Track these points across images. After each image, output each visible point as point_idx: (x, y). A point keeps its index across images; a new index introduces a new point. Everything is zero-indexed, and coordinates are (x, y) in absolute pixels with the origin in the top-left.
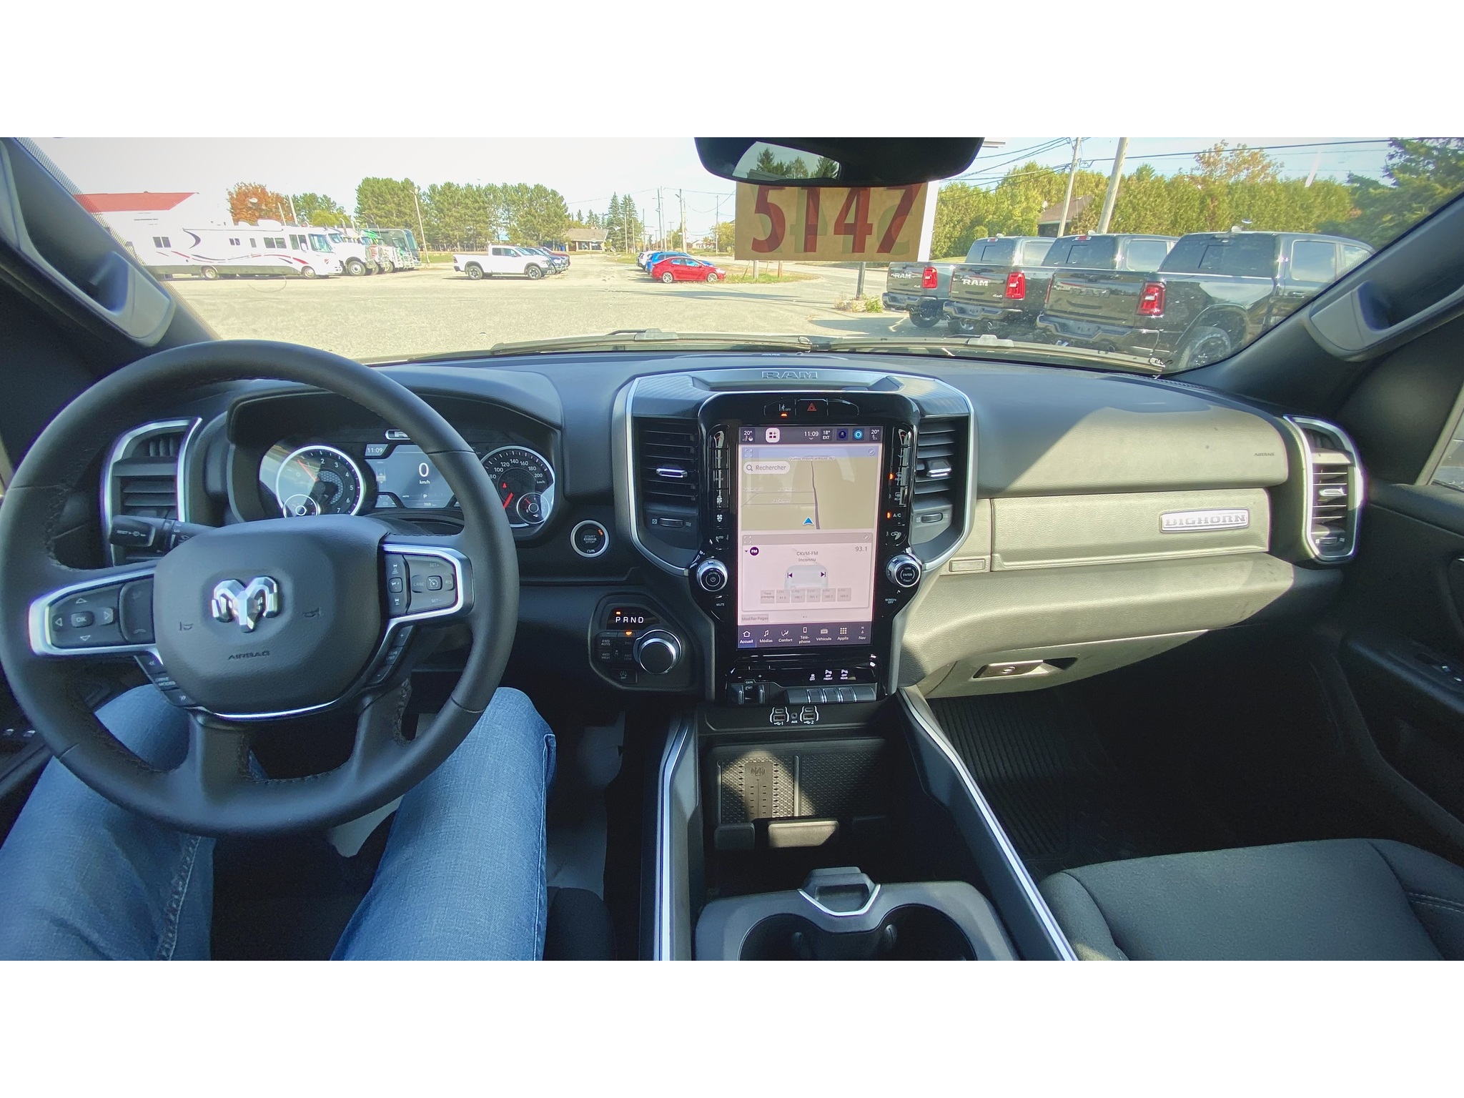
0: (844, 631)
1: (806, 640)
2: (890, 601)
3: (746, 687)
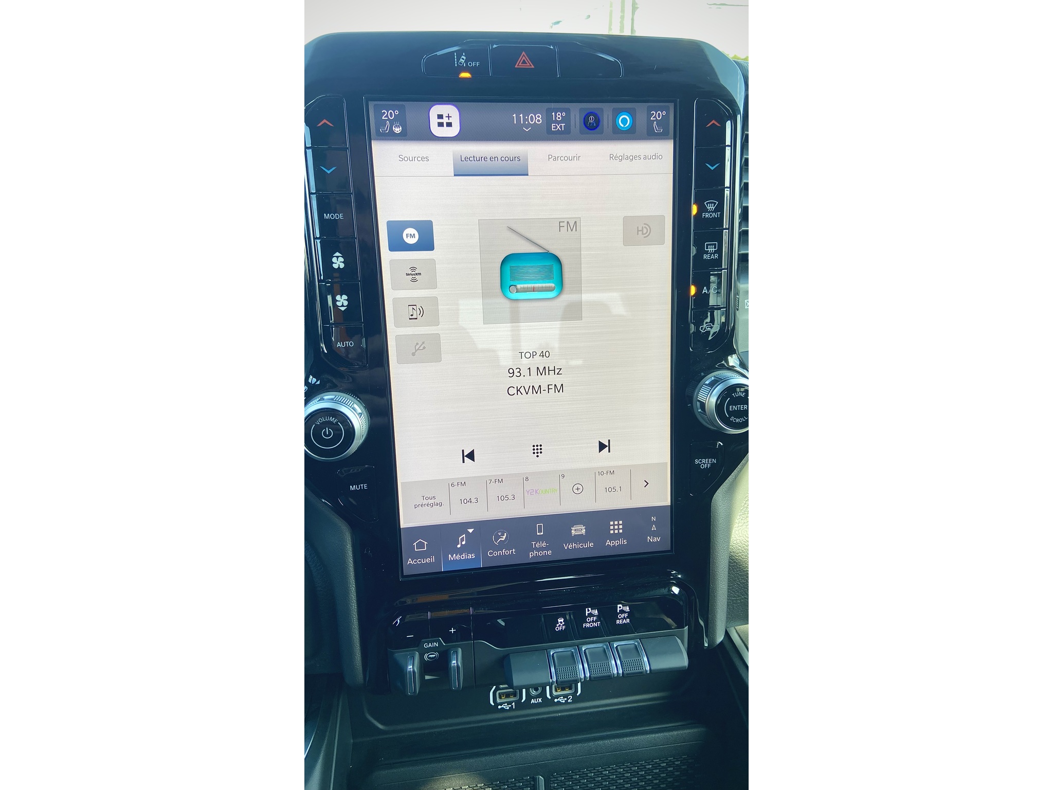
0: (616, 527)
1: (542, 549)
2: (705, 463)
3: (426, 655)
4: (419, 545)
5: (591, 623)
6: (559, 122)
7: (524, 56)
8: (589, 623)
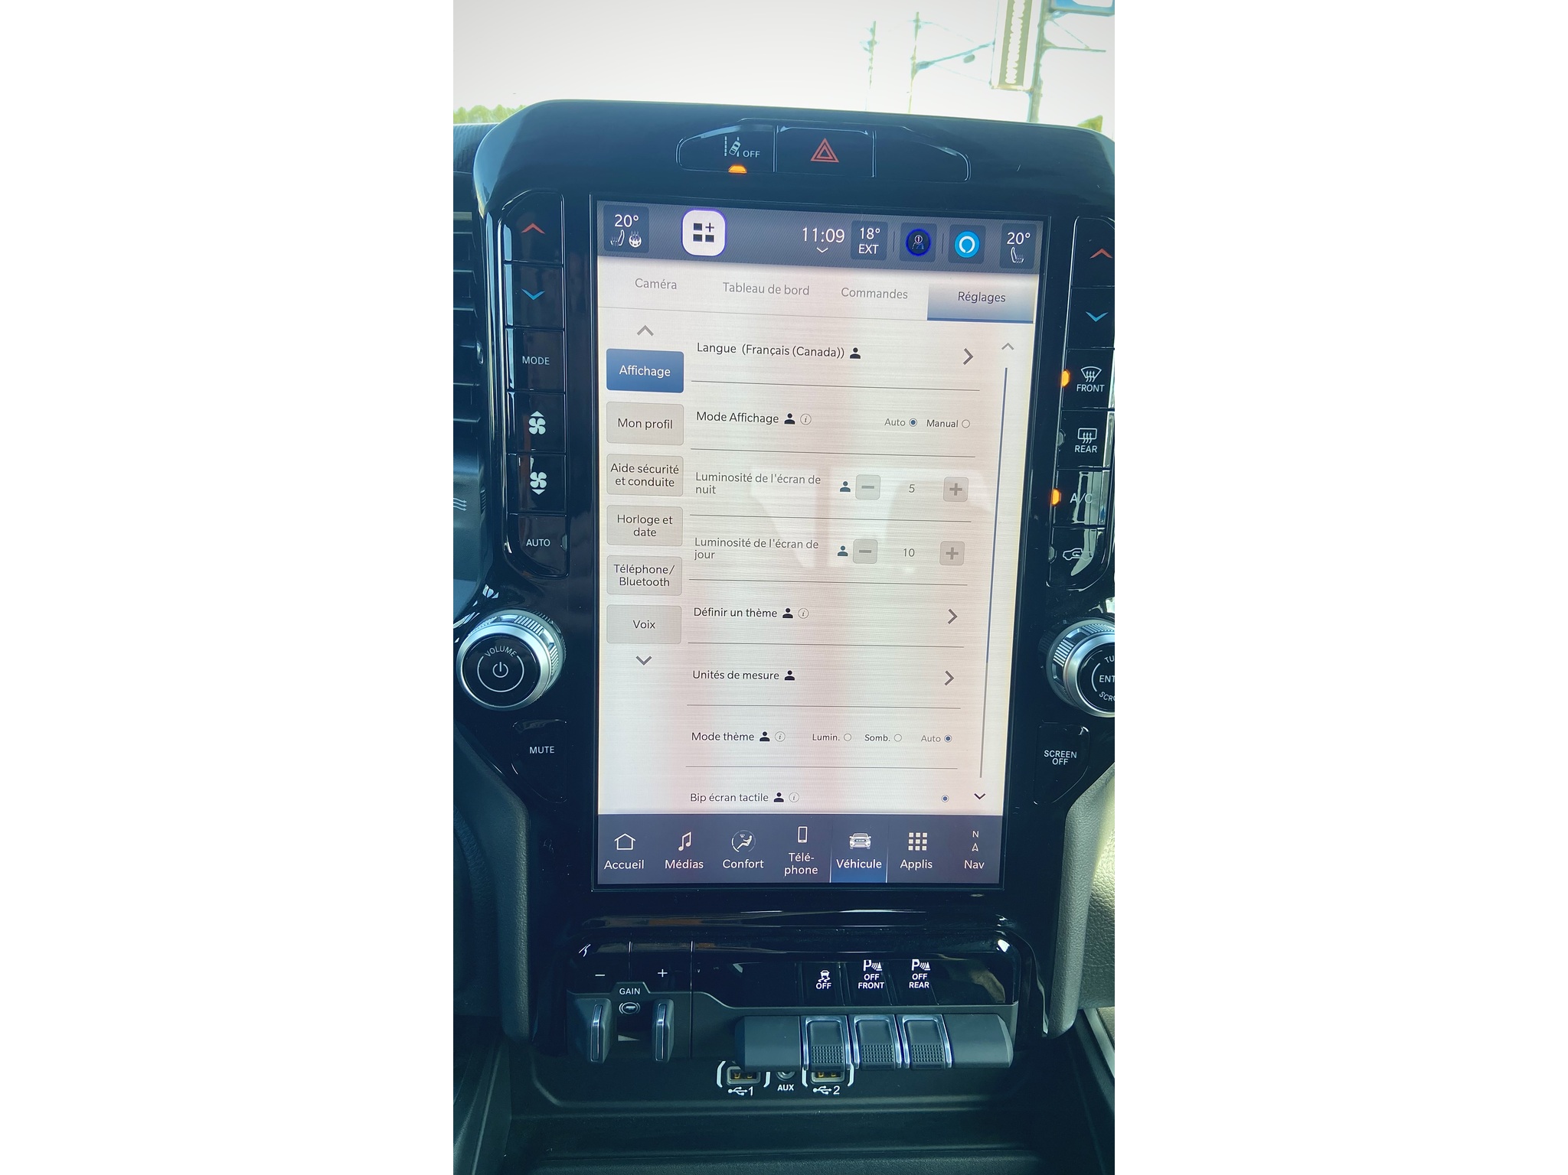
1: (804, 864)
2: (1060, 757)
3: (621, 1006)
4: (624, 842)
5: (870, 983)
6: (869, 242)
7: (825, 145)
8: (868, 982)
